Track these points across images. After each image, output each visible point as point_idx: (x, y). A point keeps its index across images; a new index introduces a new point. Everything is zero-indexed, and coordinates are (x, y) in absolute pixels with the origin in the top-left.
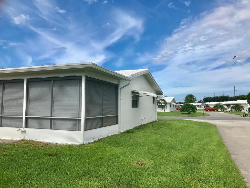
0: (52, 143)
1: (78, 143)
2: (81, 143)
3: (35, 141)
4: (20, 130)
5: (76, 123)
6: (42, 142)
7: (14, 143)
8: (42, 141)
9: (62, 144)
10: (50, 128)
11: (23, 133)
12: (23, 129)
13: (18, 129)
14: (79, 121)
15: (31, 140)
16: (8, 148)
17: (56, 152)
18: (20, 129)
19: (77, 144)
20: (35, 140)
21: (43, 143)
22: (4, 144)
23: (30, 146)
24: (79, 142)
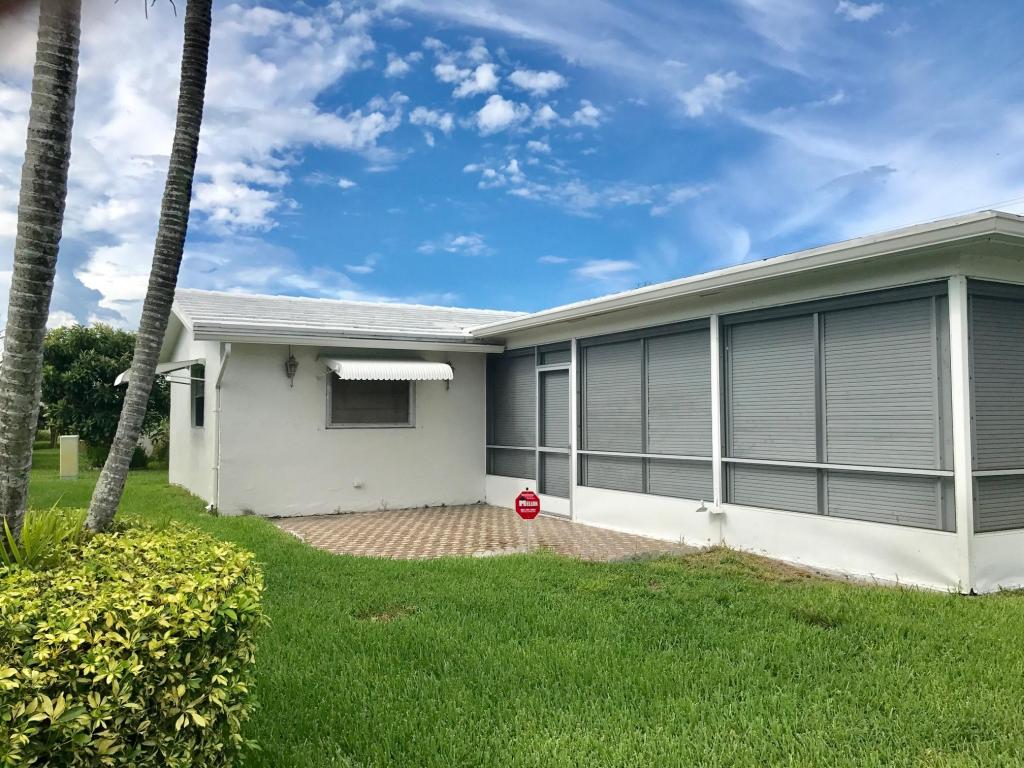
0: (828, 573)
1: (946, 587)
2: (960, 587)
3: (762, 558)
4: (704, 509)
5: (932, 494)
6: (786, 565)
7: (687, 555)
8: (787, 558)
9: (869, 580)
10: (816, 511)
11: (717, 524)
12: (716, 506)
13: (698, 505)
14: (944, 487)
15: (746, 553)
16: (668, 573)
17: (842, 609)
18: (707, 505)
19: (942, 588)
20: (759, 553)
21: (792, 568)
22: (653, 557)
23: (739, 574)
24: (948, 582)
